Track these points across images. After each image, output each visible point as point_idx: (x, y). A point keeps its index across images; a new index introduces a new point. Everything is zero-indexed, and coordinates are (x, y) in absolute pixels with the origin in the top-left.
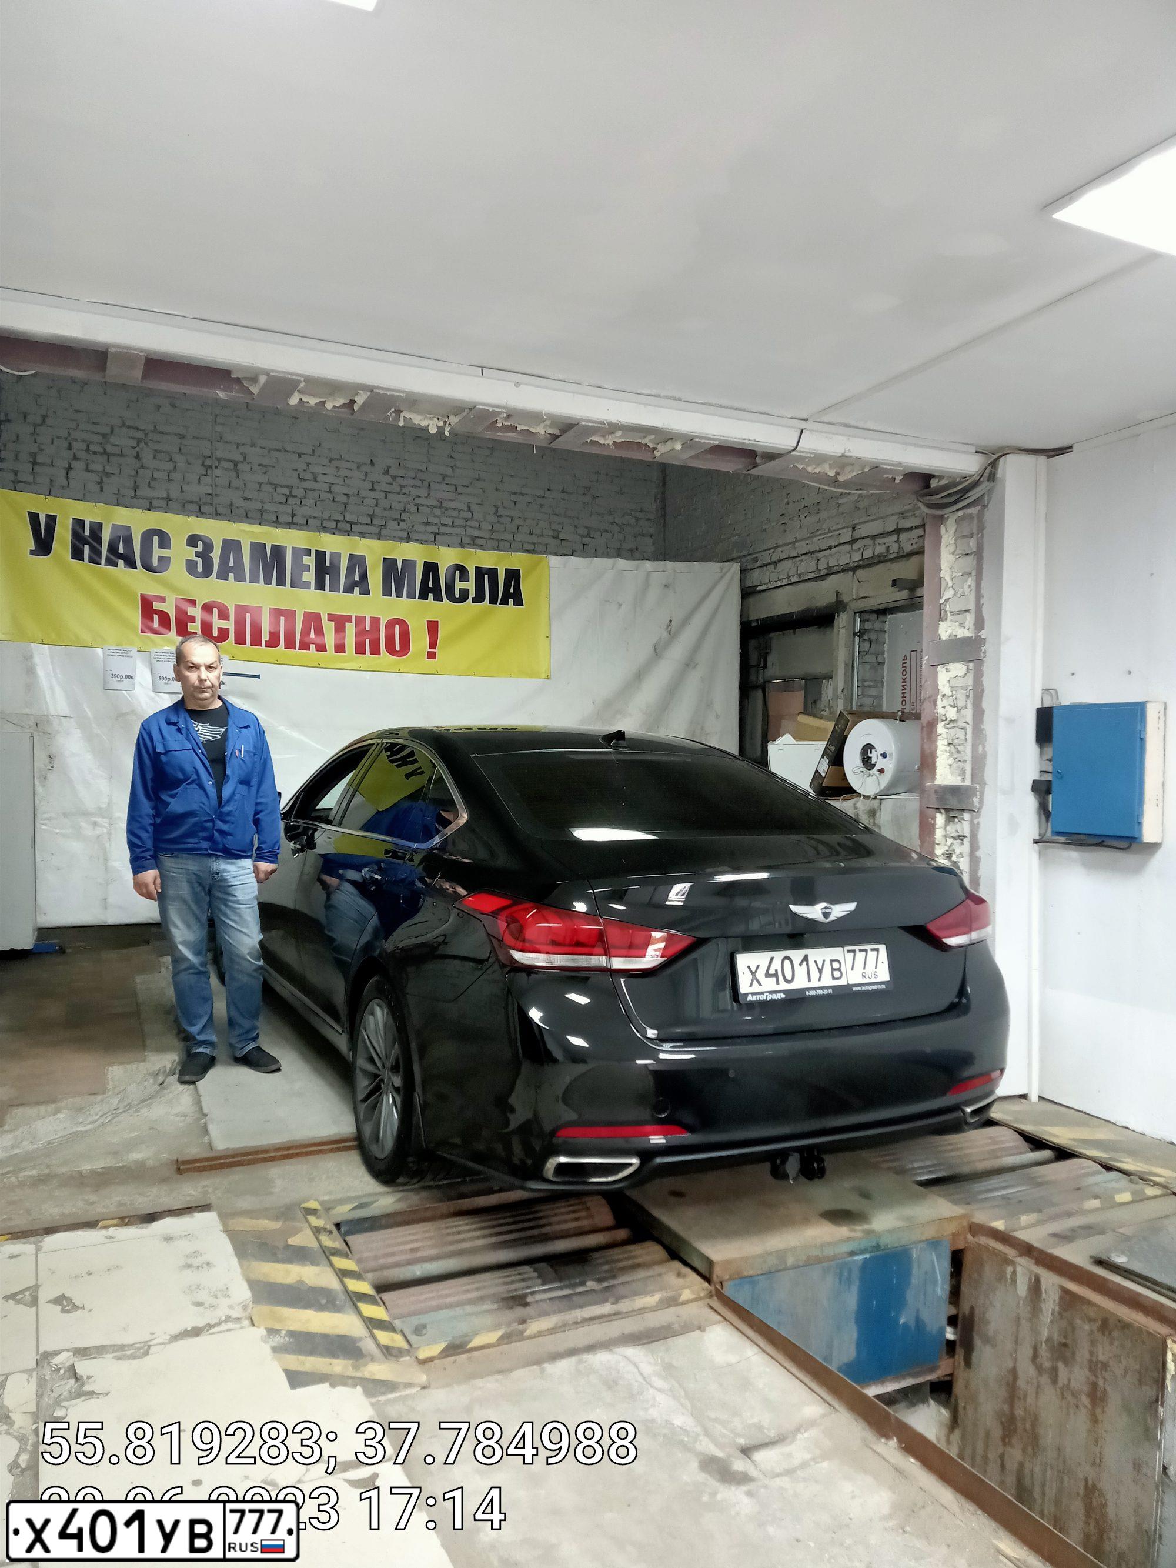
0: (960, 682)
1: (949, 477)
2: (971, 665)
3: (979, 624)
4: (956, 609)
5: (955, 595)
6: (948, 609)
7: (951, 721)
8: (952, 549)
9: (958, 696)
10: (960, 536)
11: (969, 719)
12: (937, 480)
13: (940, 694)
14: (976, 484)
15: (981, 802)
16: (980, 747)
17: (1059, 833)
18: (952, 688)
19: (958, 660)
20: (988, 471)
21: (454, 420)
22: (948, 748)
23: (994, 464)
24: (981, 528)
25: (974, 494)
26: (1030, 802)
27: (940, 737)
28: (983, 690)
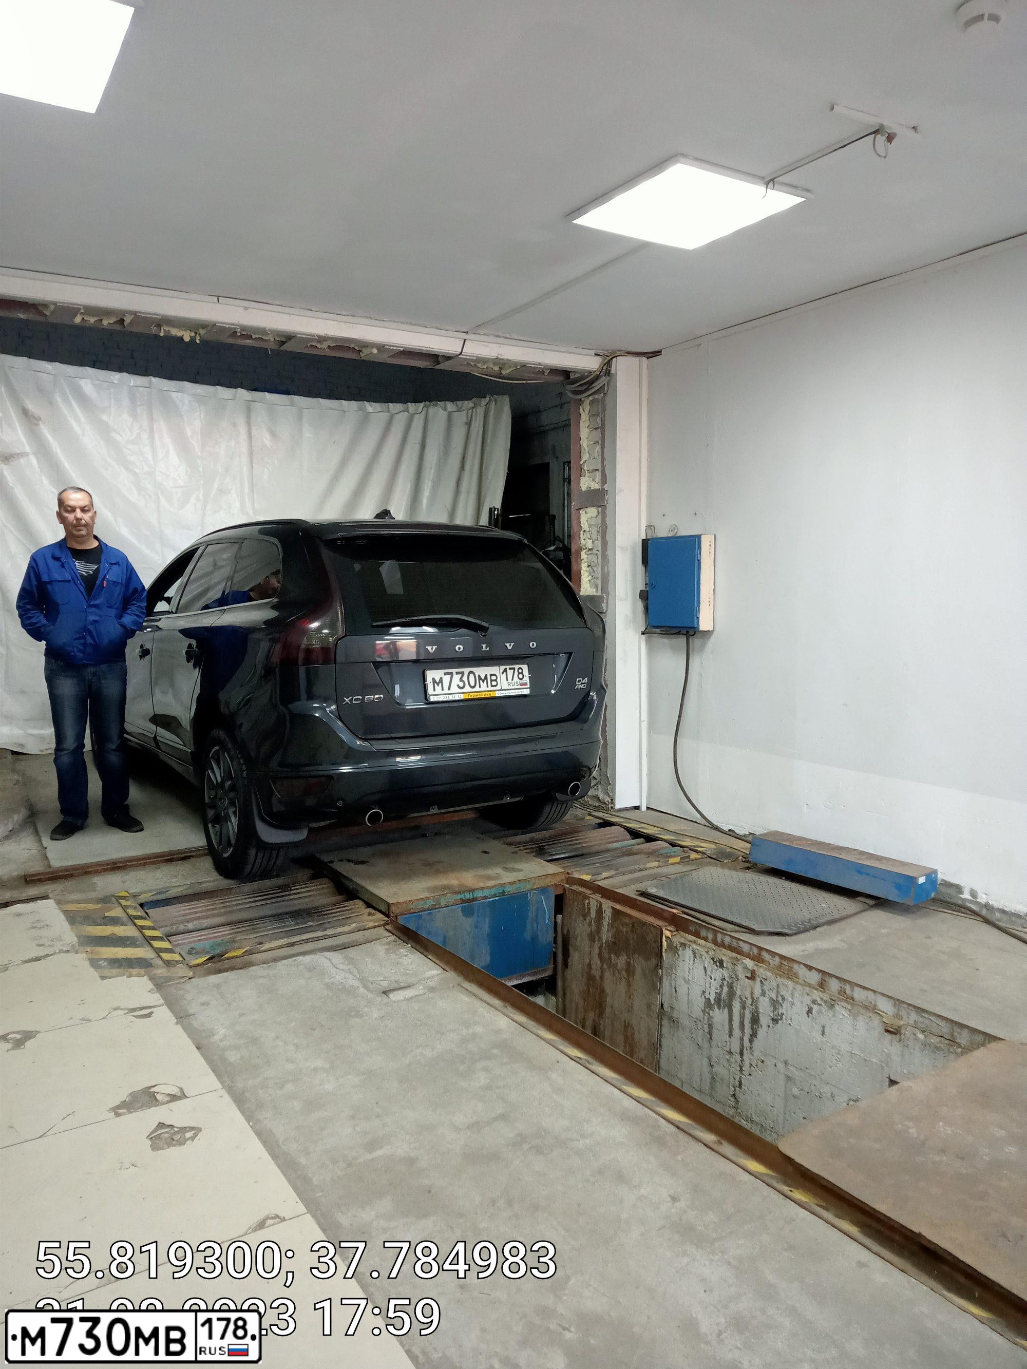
0: (594, 522)
1: (580, 373)
2: (600, 509)
3: (604, 480)
4: (591, 469)
5: (589, 458)
6: (585, 468)
7: (590, 549)
8: (587, 423)
9: (593, 531)
10: (592, 415)
11: (599, 549)
12: (573, 374)
13: (583, 530)
14: (598, 377)
15: (607, 606)
16: (606, 568)
17: (655, 627)
18: (590, 526)
19: (592, 506)
20: (604, 368)
21: (202, 332)
22: (588, 569)
23: (609, 363)
24: (604, 410)
25: (597, 385)
26: (640, 605)
27: (583, 561)
28: (607, 527)
